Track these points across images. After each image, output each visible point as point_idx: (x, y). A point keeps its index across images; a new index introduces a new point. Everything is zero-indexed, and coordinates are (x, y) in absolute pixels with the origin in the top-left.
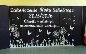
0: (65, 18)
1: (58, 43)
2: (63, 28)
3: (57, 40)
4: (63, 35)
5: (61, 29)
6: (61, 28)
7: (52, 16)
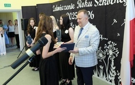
0: (115, 21)
1: (103, 74)
2: (111, 44)
3: (102, 67)
4: (113, 61)
5: (108, 45)
6: (109, 43)
7: (93, 15)
